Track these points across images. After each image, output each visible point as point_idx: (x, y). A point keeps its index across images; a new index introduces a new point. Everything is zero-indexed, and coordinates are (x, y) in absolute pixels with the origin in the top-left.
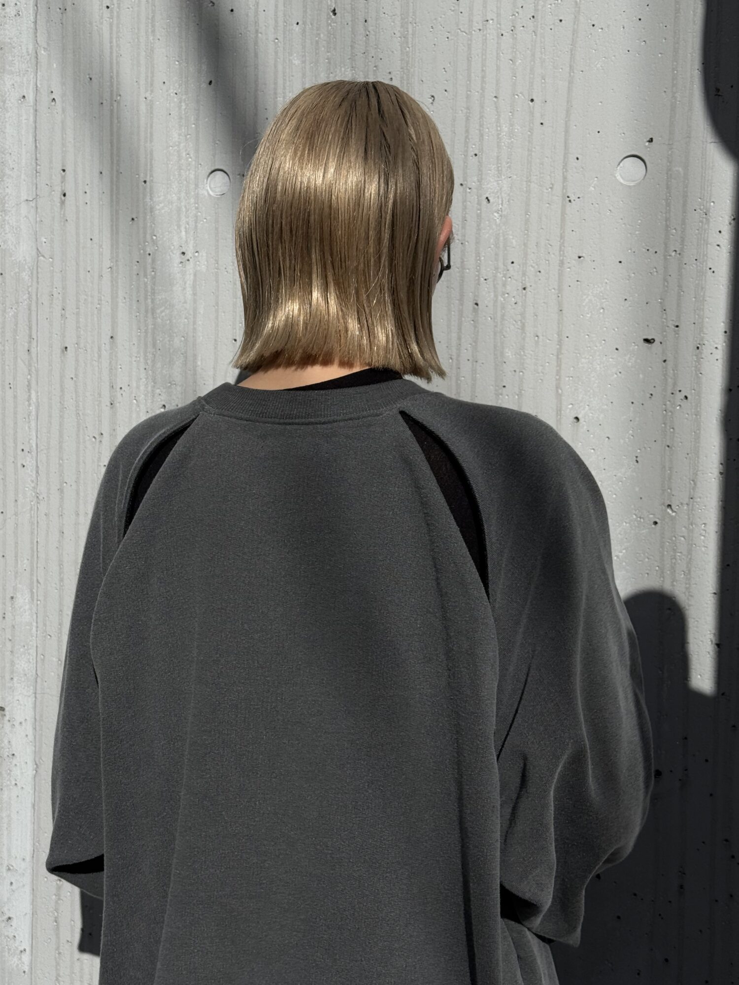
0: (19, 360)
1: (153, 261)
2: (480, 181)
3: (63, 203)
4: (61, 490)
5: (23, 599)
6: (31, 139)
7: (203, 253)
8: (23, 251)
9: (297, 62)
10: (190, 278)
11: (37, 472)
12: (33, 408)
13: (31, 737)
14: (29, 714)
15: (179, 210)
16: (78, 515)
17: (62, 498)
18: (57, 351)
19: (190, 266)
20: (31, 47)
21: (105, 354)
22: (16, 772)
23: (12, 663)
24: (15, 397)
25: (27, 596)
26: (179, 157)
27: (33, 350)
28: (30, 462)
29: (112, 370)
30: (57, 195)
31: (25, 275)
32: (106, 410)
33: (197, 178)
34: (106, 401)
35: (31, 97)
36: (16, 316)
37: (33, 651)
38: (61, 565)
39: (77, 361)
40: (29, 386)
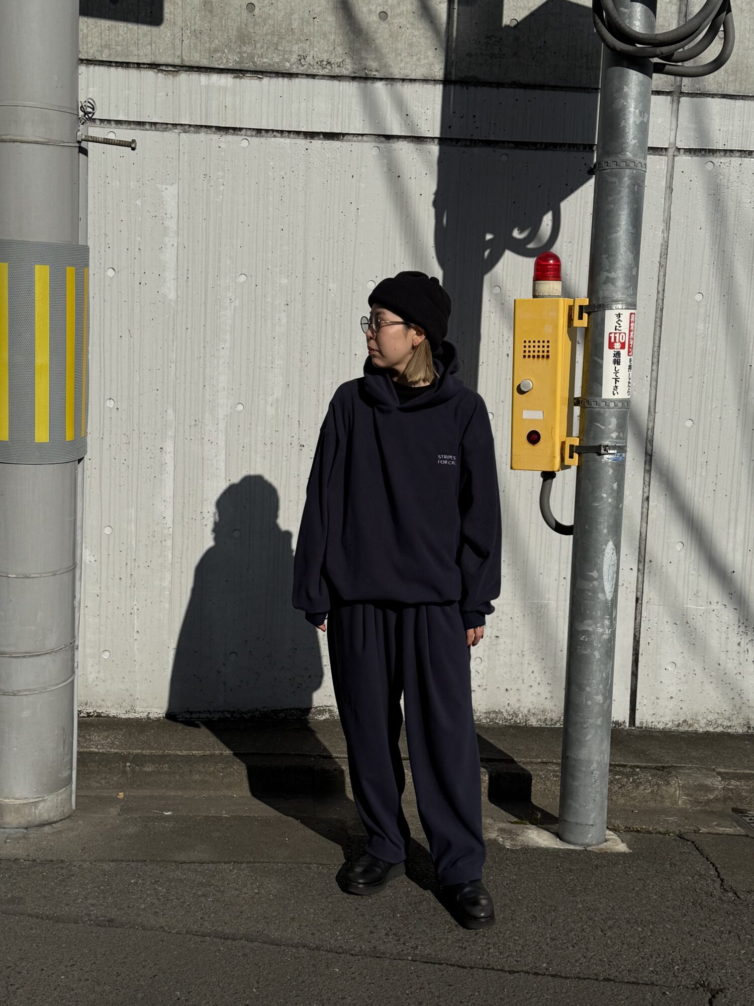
0: (170, 333)
1: (220, 301)
2: (328, 284)
3: (187, 281)
4: (185, 375)
5: (170, 411)
6: (176, 259)
7: (238, 300)
8: (172, 296)
9: (270, 243)
10: (233, 307)
11: (176, 369)
12: (175, 348)
13: (173, 457)
14: (172, 449)
15: (229, 286)
16: (191, 383)
17: (185, 378)
18: (184, 329)
19: (233, 304)
20: (176, 229)
21: (202, 330)
22: (167, 469)
23: (166, 433)
24: (168, 344)
25: (172, 410)
26: (230, 269)
27: (175, 328)
28: (173, 365)
29: (205, 336)
30: (185, 278)
31: (172, 304)
32: (202, 349)
33: (236, 276)
34: (202, 345)
35: (176, 245)
36: (169, 317)
37: (174, 429)
38: (185, 400)
39: (192, 333)
40: (173, 340)
